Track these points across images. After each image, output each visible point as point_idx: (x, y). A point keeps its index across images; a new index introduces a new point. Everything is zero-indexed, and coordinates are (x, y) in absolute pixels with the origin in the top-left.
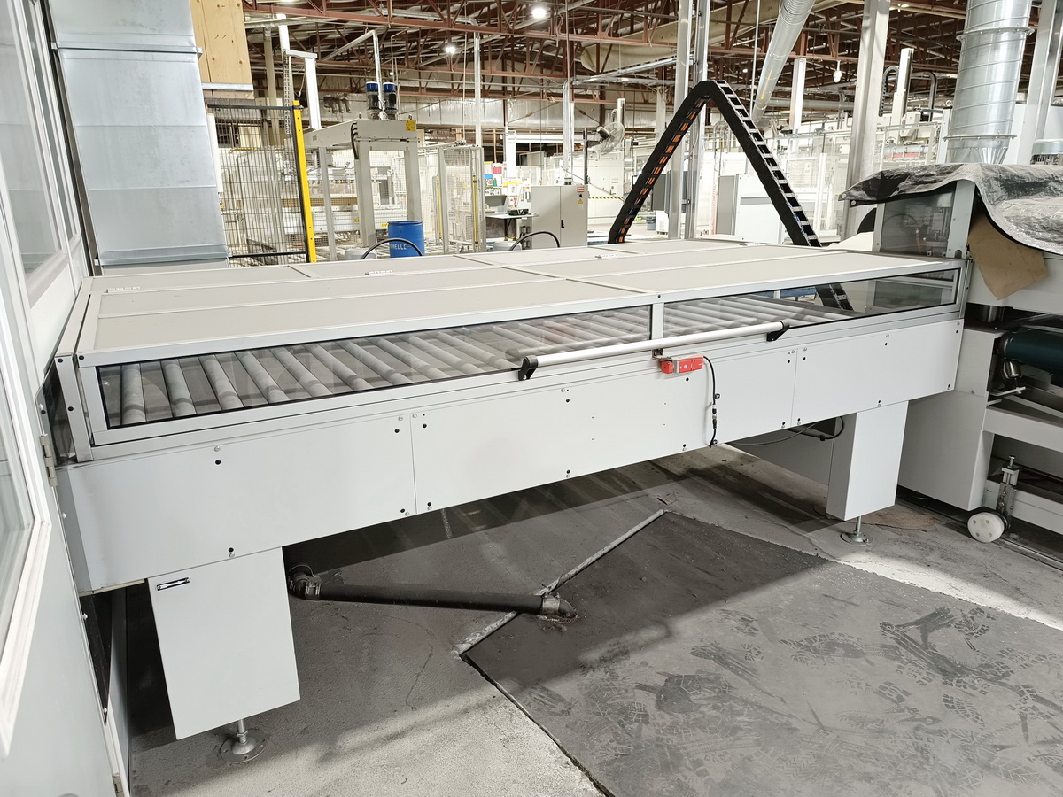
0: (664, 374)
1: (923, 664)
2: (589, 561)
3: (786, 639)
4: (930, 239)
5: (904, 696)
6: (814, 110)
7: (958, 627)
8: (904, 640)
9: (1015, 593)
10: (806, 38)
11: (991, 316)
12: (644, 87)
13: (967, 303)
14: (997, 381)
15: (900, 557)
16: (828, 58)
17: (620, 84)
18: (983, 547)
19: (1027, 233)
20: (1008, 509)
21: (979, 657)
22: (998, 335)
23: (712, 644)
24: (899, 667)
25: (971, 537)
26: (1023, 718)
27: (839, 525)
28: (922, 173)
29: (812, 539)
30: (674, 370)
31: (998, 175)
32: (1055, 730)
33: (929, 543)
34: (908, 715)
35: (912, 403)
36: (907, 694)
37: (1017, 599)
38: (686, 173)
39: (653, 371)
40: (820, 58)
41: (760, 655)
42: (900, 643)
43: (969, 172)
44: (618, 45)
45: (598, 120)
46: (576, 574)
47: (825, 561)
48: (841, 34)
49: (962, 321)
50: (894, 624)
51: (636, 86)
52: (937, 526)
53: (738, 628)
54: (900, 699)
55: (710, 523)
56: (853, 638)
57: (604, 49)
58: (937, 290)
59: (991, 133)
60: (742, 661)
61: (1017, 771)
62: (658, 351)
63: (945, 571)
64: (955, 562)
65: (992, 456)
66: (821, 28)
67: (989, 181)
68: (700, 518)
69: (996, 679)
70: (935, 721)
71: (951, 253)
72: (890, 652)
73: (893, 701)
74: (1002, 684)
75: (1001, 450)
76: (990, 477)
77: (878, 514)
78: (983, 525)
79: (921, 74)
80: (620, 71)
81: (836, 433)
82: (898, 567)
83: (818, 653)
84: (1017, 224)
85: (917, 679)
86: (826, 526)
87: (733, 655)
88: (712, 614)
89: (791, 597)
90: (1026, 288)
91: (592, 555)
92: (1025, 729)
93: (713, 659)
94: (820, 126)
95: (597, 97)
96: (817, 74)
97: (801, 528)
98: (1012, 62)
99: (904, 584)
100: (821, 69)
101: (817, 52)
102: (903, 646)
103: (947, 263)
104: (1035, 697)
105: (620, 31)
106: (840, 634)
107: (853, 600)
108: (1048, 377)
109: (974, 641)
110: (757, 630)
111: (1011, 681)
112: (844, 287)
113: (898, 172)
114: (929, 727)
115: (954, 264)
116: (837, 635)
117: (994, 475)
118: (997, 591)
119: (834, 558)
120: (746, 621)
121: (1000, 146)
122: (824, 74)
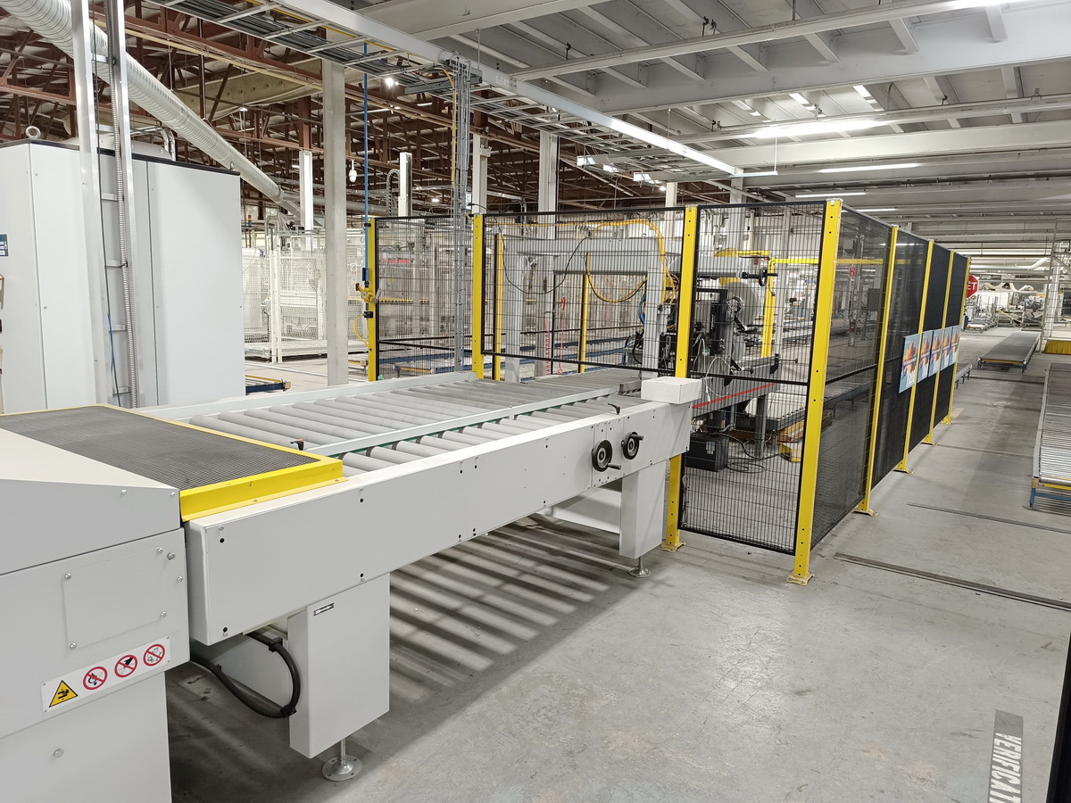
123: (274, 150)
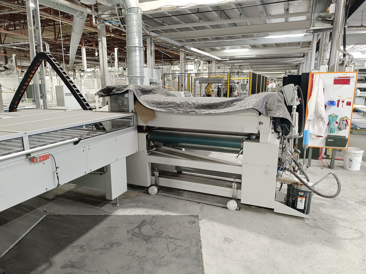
0: (33, 163)
1: (140, 240)
2: (12, 246)
3: (97, 248)
4: (124, 107)
5: (135, 253)
6: (91, 64)
7: (149, 224)
8: (134, 234)
9: (162, 208)
10: (84, 41)
11: (145, 129)
12: (24, 51)
13: (137, 126)
14: (149, 147)
15: (131, 207)
16: (93, 48)
17: (13, 49)
18: (153, 196)
19: (148, 105)
20: (158, 184)
21: (155, 231)
22: (147, 134)
23: (69, 262)
24: (133, 244)
25: (150, 194)
26: (167, 245)
27: (111, 202)
28: (118, 87)
29: (103, 209)
30: (37, 161)
31: (139, 88)
32: (175, 246)
33: (139, 200)
34: (137, 258)
35: (127, 158)
36: (136, 251)
37: (163, 210)
38: (40, 85)
39: (27, 163)
40: (90, 48)
41: (88, 258)
42: (133, 236)
43: (131, 87)
44: (9, 34)
45: (5, 61)
46: (6, 254)
47: (108, 215)
48: (95, 41)
49: (137, 131)
50: (131, 230)
51: (20, 50)
52: (141, 194)
53: (78, 251)
54: (134, 254)
55: (66, 214)
56: (119, 239)
57: (3, 35)
58: (129, 122)
59: (138, 76)
60: (81, 263)
61: (167, 263)
62: (28, 155)
63: (144, 207)
64: (146, 203)
65: (151, 169)
66: (89, 38)
67: (136, 90)
68: (61, 214)
69: (160, 236)
70: (145, 257)
71: (130, 111)
72: (130, 240)
73: (132, 256)
74: (161, 237)
75: (154, 167)
76: (152, 176)
77: (123, 194)
78: (152, 190)
79: (122, 56)
80: (12, 44)
81: (105, 171)
82: (131, 210)
83: (108, 249)
84: (146, 102)
85: (139, 245)
86: (107, 203)
87: (77, 263)
88: (68, 250)
89: (97, 232)
90: (151, 120)
91: (13, 243)
92: (168, 249)
93: (70, 267)
94: (94, 69)
95: (3, 52)
96: (90, 53)
97: (99, 206)
98: (140, 56)
99: (133, 215)
100: (91, 51)
101: (89, 46)
102: (134, 236)
103: (129, 114)
104: (170, 238)
105: (10, 29)
106: (114, 240)
107: (118, 226)
108: (162, 144)
109: (153, 227)
110: (86, 249)
111: (163, 236)
112: (102, 123)
113: (112, 87)
114: (143, 260)
115: (131, 114)
116: (113, 240)
117: (153, 175)
118: (158, 209)
119: (111, 214)
120: (81, 247)
121: (142, 79)
122: (92, 53)
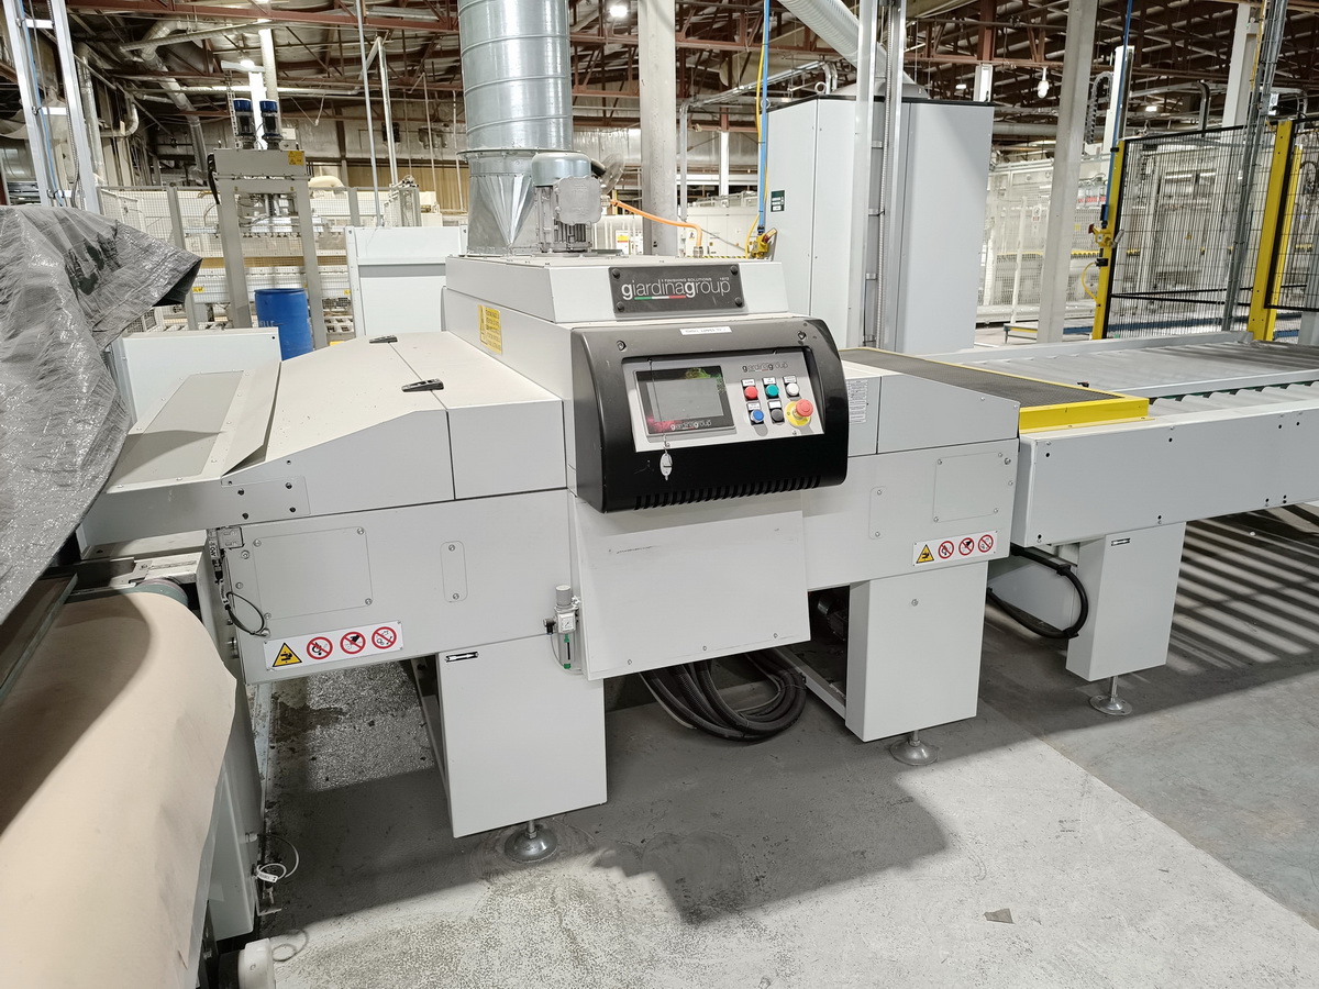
16: (1027, 63)
40: (1014, 64)
66: (1014, 21)
101: (1010, 55)
123: (938, 68)
